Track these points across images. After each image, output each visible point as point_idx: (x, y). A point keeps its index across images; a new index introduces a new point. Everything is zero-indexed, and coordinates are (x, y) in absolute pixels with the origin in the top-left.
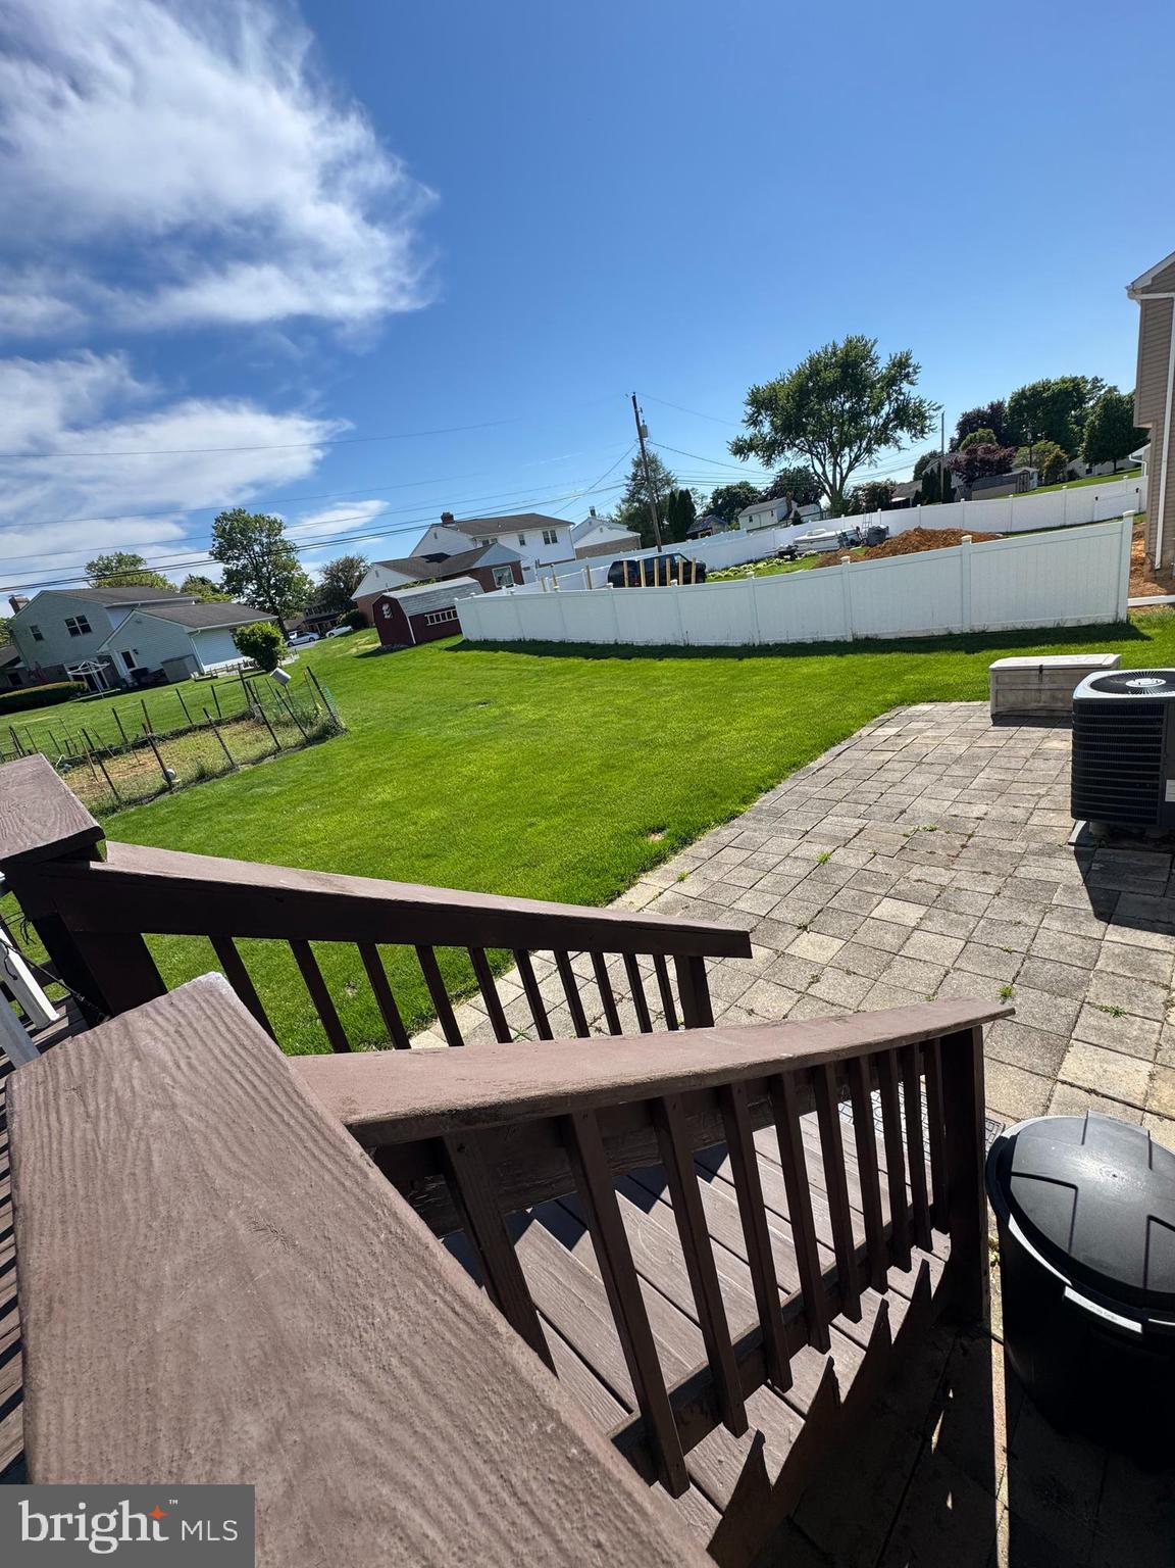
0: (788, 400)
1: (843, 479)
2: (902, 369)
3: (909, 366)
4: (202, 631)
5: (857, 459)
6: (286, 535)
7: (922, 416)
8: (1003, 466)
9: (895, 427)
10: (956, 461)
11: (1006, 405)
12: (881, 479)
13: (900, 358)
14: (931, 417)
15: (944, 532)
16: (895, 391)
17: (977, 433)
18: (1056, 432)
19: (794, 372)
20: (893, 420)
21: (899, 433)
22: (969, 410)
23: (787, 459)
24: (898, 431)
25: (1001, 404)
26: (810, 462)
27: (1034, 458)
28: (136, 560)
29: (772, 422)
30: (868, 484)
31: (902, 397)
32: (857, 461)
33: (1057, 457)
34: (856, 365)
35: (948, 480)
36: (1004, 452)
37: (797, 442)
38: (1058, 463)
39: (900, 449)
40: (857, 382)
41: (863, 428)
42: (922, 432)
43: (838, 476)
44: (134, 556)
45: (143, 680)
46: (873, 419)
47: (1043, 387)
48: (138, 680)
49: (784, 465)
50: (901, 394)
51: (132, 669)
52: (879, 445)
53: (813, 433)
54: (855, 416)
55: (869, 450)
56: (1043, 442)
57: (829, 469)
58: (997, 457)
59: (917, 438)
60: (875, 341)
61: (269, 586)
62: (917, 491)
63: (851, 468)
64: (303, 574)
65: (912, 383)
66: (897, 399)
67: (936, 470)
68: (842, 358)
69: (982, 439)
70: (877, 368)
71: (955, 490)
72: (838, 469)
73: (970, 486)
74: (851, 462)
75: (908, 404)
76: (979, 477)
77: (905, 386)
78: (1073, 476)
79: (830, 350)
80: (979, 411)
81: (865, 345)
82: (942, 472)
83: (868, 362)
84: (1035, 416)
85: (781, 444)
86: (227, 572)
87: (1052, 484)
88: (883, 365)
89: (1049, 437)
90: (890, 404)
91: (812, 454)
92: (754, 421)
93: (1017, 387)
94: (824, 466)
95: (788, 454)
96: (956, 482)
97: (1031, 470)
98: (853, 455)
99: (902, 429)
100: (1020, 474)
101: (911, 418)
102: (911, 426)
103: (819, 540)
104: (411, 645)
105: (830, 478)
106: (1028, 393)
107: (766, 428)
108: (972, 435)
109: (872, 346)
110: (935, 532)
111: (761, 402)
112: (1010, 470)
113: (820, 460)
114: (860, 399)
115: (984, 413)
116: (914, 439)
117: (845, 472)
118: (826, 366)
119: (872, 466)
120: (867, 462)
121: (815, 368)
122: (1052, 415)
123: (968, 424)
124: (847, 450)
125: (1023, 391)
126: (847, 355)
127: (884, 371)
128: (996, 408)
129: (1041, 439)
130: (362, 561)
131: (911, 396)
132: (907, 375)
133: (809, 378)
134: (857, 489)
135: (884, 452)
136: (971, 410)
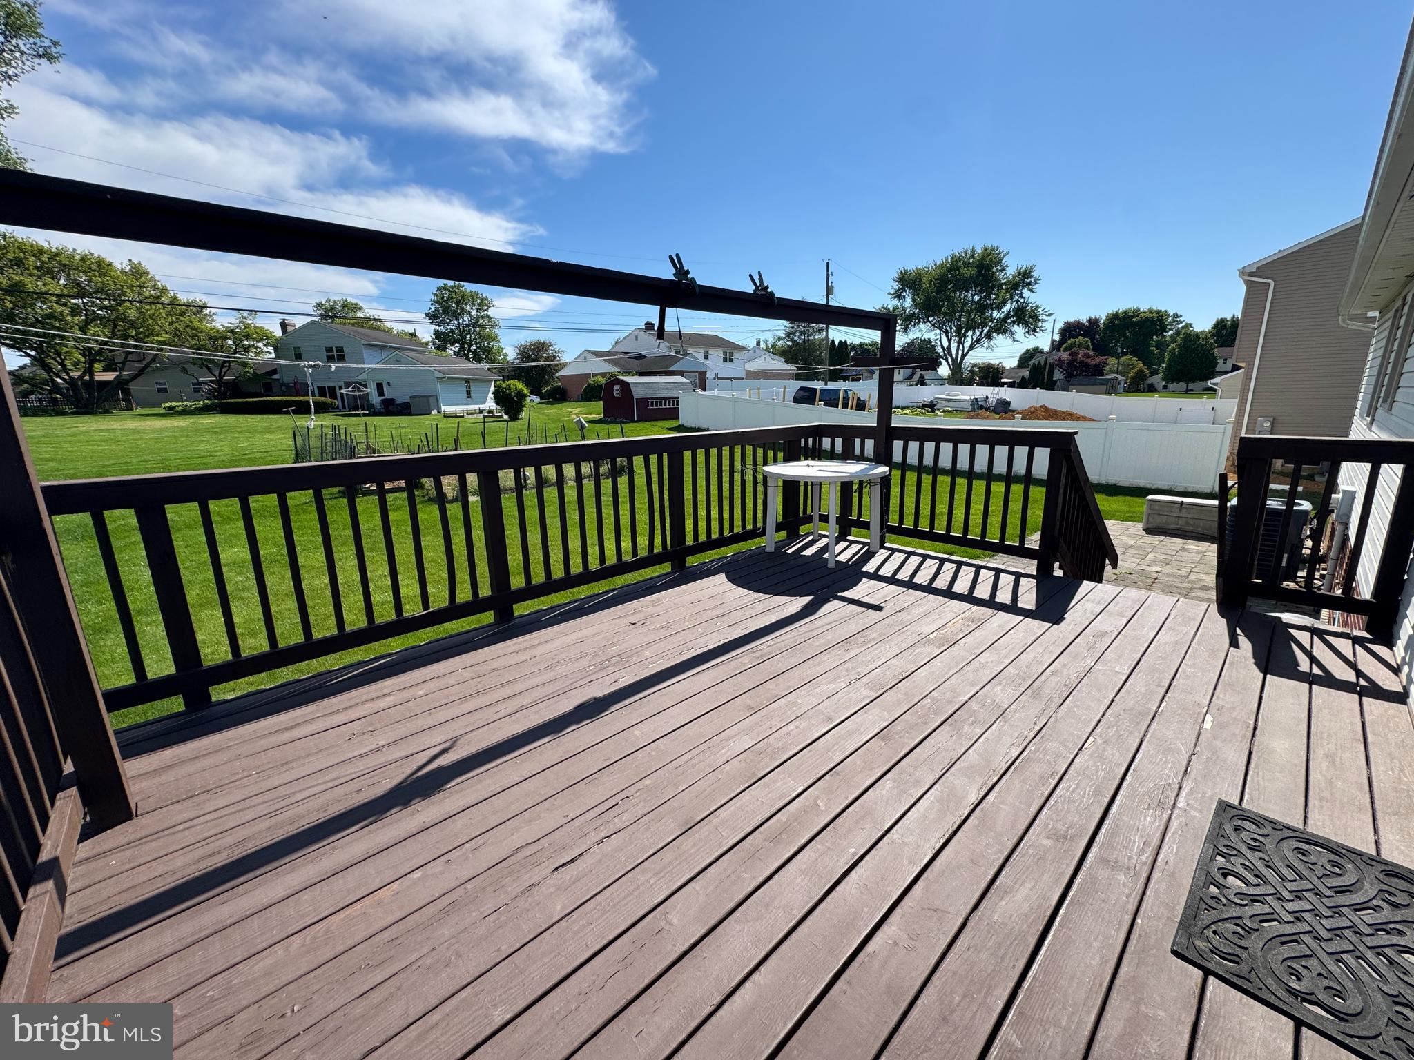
0: (930, 284)
1: (964, 356)
2: (1025, 278)
3: (1031, 277)
4: (449, 378)
5: (978, 341)
6: (491, 312)
7: (1036, 318)
8: (1098, 370)
9: (1014, 322)
10: (1060, 359)
11: (1102, 322)
12: (994, 362)
13: (1026, 270)
14: (1043, 321)
15: (1063, 413)
16: (1018, 294)
17: (1077, 340)
18: (1139, 350)
19: (938, 264)
20: (1013, 316)
21: (1016, 328)
22: (1071, 320)
23: (921, 330)
24: (1015, 326)
25: (1097, 321)
26: (939, 337)
27: (1120, 368)
28: (357, 308)
29: (914, 300)
30: (983, 364)
31: (1022, 300)
32: (978, 343)
33: (1141, 371)
34: (989, 267)
35: (1051, 373)
36: (1099, 359)
37: (931, 319)
38: (1140, 377)
39: (1014, 340)
40: (988, 281)
41: (987, 317)
42: (1034, 330)
43: (960, 352)
44: (356, 304)
45: (390, 408)
46: (995, 312)
47: (1133, 313)
48: (386, 408)
49: (918, 335)
50: (1022, 297)
51: (383, 398)
52: (998, 334)
53: (945, 314)
54: (982, 308)
55: (989, 337)
56: (1129, 357)
57: (954, 345)
58: (1093, 362)
59: (1030, 335)
60: (1007, 253)
61: (470, 351)
62: (1023, 377)
63: (971, 348)
64: (500, 347)
65: (1031, 291)
66: (1018, 301)
67: (1043, 363)
68: (978, 261)
69: (1080, 346)
70: (1005, 274)
71: (1056, 381)
72: (961, 346)
73: (1069, 381)
74: (972, 344)
75: (1026, 307)
76: (1077, 375)
77: (1026, 292)
78: (1151, 389)
79: (969, 252)
80: (1078, 322)
81: (999, 254)
82: (1047, 367)
83: (999, 267)
84: (1124, 335)
85: (918, 318)
86: (437, 333)
87: (1133, 392)
88: (1011, 272)
89: (1133, 353)
90: (1012, 304)
91: (941, 330)
92: (898, 295)
93: (1112, 309)
94: (949, 341)
95: (922, 326)
96: (1058, 375)
97: (1120, 378)
98: (975, 338)
99: (1018, 325)
100: (1111, 379)
101: (1027, 318)
102: (1026, 324)
103: (955, 400)
104: (633, 421)
105: (954, 352)
106: (1121, 315)
107: (908, 302)
108: (1073, 340)
109: (1004, 256)
110: (1056, 411)
111: (908, 282)
112: (1102, 375)
113: (947, 336)
114: (989, 294)
115: (1083, 325)
116: (1027, 335)
117: (966, 350)
118: (964, 263)
119: (989, 350)
120: (986, 345)
121: (956, 264)
122: (1138, 336)
123: (1071, 330)
124: (970, 333)
125: (1117, 313)
126: (983, 259)
127: (1011, 277)
128: (1093, 322)
129: (1126, 354)
130: (551, 345)
131: (1030, 300)
132: (1029, 284)
133: (949, 270)
134: (974, 365)
135: (1000, 340)
136: (1072, 320)
